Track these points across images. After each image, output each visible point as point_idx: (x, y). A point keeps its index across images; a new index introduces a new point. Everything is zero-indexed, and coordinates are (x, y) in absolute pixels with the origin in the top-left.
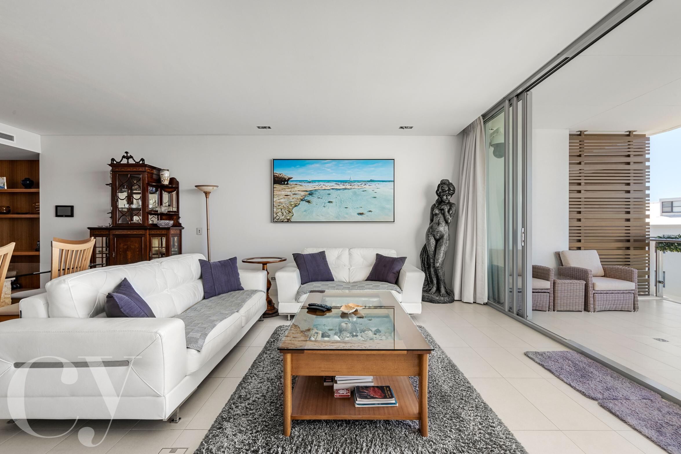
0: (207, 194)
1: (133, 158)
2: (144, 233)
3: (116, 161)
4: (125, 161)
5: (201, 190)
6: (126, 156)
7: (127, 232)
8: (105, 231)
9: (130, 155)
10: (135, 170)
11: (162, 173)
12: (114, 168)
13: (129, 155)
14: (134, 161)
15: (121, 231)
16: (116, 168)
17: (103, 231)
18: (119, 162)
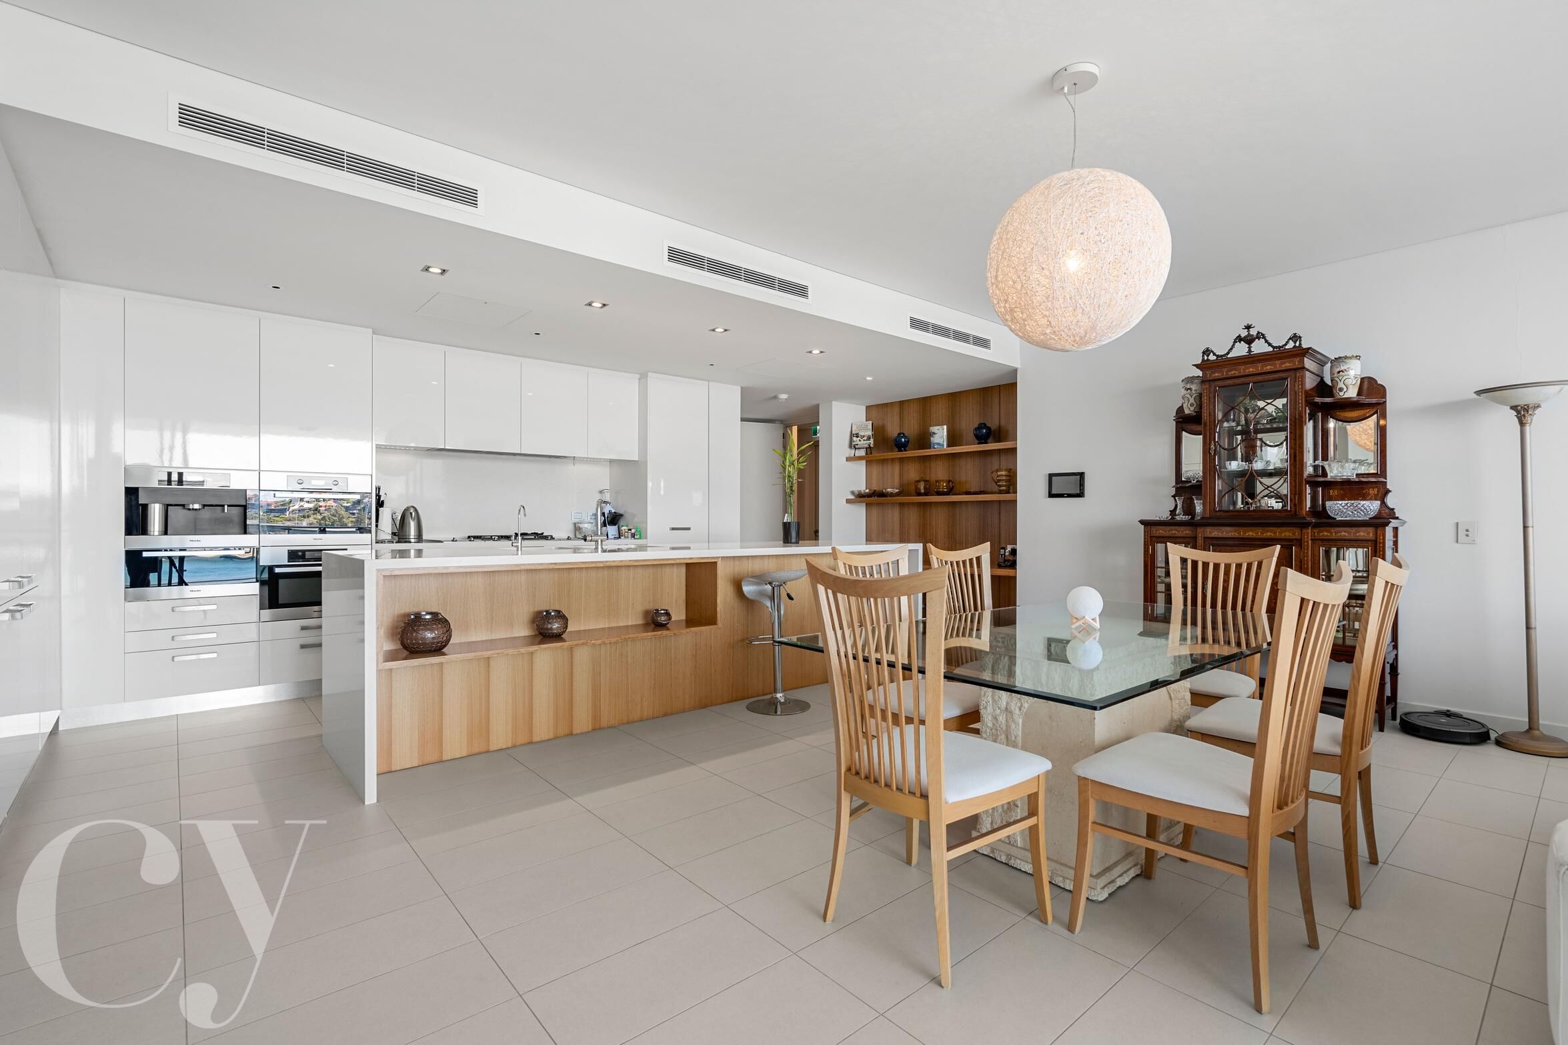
0: (1522, 413)
1: (1264, 337)
2: (1297, 536)
3: (1214, 354)
4: (1241, 350)
5: (1502, 402)
6: (1246, 337)
7: (1244, 533)
8: (1182, 528)
9: (1258, 333)
10: (1268, 368)
11: (1342, 368)
12: (1208, 373)
13: (1253, 332)
14: (1270, 344)
15: (1228, 529)
16: (1214, 373)
17: (1177, 528)
18: (1224, 355)
